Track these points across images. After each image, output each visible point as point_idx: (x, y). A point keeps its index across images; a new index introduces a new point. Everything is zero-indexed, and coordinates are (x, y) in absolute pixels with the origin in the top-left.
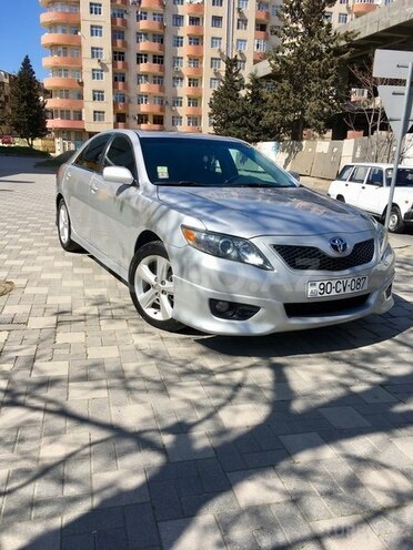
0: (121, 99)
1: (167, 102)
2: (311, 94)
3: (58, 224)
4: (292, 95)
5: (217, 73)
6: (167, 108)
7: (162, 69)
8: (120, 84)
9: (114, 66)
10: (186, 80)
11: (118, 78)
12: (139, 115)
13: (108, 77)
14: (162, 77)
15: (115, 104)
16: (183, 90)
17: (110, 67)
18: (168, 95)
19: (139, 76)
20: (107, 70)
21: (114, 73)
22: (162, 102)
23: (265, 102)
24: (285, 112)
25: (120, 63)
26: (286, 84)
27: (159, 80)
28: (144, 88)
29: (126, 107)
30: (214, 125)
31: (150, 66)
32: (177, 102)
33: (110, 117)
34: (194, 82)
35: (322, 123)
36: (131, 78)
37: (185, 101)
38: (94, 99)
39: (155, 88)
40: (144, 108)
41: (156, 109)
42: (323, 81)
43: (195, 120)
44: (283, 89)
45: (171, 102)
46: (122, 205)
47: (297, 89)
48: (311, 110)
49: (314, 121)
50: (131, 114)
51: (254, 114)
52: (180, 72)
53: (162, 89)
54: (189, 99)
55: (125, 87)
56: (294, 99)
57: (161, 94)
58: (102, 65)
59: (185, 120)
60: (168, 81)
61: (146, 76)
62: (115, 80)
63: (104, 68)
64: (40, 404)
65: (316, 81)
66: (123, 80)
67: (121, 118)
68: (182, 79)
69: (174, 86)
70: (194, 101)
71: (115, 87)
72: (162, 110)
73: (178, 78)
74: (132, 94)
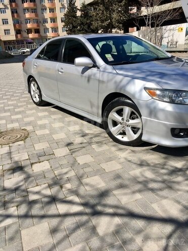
0: (16, 22)
1: (41, 22)
2: (114, 11)
3: (30, 92)
4: (105, 12)
5: (63, 5)
6: (41, 25)
7: (35, 5)
8: (15, 14)
9: (11, 6)
10: (48, 9)
11: (14, 12)
12: (27, 30)
13: (9, 12)
14: (36, 9)
15: (14, 26)
16: (47, 15)
17: (9, 6)
18: (40, 18)
19: (24, 9)
20: (8, 8)
21: (11, 9)
22: (37, 22)
23: (91, 17)
24: (102, 21)
25: (14, 4)
26: (101, 7)
27: (34, 11)
28: (27, 15)
29: (20, 26)
30: (67, 31)
31: (29, 4)
32: (45, 21)
33: (13, 32)
34: (52, 10)
35: (121, 25)
36: (20, 11)
37: (49, 20)
38: (3, 24)
39: (33, 15)
40: (29, 26)
41: (35, 26)
42: (120, 4)
43: (55, 30)
44: (100, 10)
45: (42, 22)
46: (89, 79)
47: (107, 9)
48: (115, 19)
49: (117, 24)
50: (23, 30)
51: (87, 23)
52: (44, 6)
53: (37, 15)
54: (51, 19)
55: (18, 16)
56: (106, 14)
57: (36, 18)
58: (5, 6)
59: (50, 30)
60: (39, 11)
61: (28, 10)
62: (13, 13)
63: (6, 7)
64: (111, 211)
65: (116, 4)
66: (17, 12)
67: (18, 32)
68: (46, 9)
69: (43, 13)
70: (54, 20)
71: (13, 16)
72: (38, 26)
73: (44, 9)
74: (22, 19)
